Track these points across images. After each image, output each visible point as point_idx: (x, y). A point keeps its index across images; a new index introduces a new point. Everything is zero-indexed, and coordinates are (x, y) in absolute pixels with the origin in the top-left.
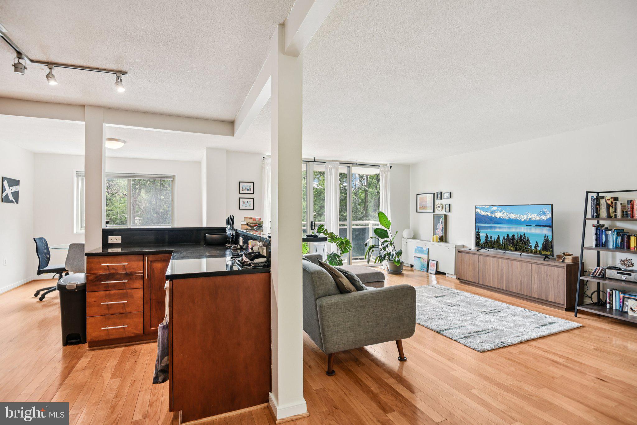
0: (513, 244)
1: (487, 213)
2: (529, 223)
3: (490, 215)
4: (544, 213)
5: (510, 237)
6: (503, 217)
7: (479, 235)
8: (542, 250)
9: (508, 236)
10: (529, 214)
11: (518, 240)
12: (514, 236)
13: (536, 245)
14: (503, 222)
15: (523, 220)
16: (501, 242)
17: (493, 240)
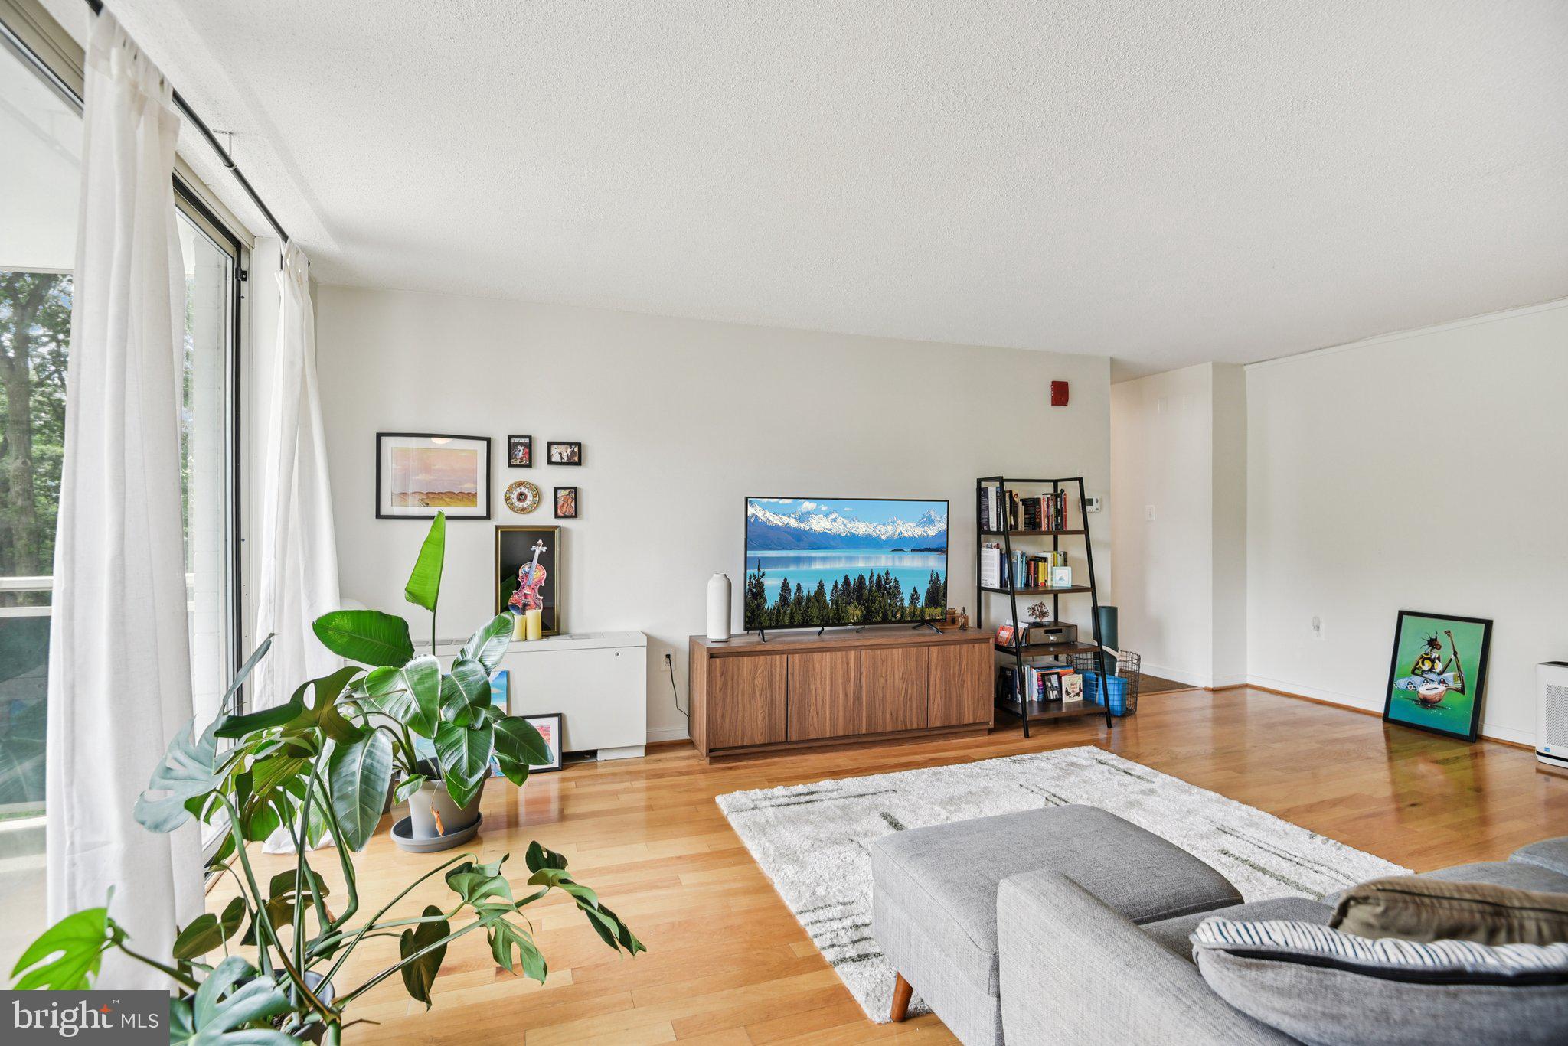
0: (859, 599)
1: (785, 520)
2: (898, 546)
3: (796, 525)
4: (930, 522)
5: (852, 583)
6: (834, 531)
7: (760, 586)
8: (927, 605)
9: (846, 579)
10: (899, 522)
11: (871, 588)
12: (861, 578)
13: (912, 595)
14: (832, 543)
15: (884, 537)
16: (828, 598)
17: (805, 594)
